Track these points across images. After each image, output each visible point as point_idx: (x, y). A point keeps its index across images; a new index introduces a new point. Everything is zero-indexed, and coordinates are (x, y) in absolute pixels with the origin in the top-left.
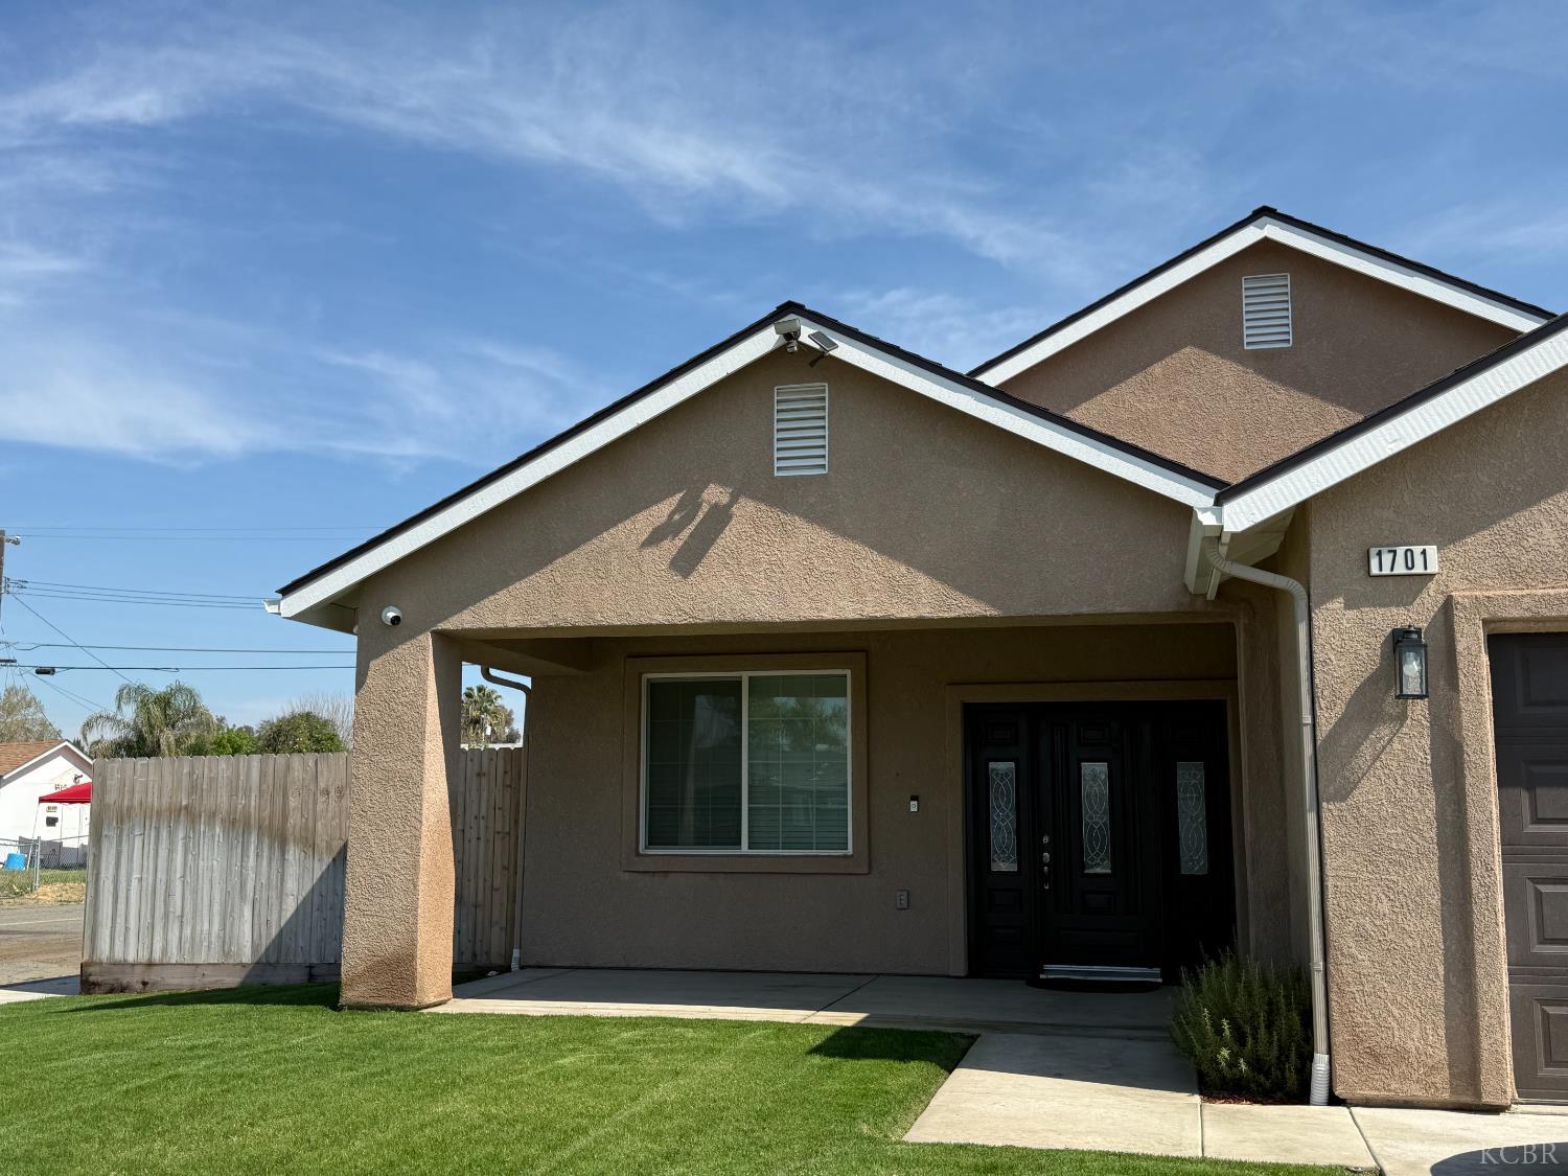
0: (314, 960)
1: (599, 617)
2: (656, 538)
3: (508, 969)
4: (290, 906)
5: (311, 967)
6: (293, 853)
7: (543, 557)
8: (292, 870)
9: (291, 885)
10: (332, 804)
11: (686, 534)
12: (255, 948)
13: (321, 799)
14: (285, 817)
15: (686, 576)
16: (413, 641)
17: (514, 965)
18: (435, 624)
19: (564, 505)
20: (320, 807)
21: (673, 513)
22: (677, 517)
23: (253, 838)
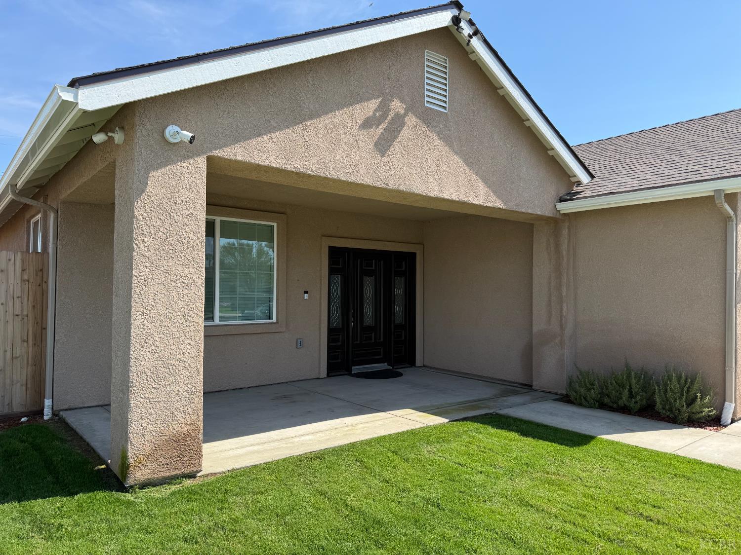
1: (333, 173)
2: (367, 124)
7: (297, 118)
11: (382, 127)
15: (383, 155)
16: (191, 161)
18: (211, 151)
19: (311, 82)
21: (376, 111)
22: (377, 114)
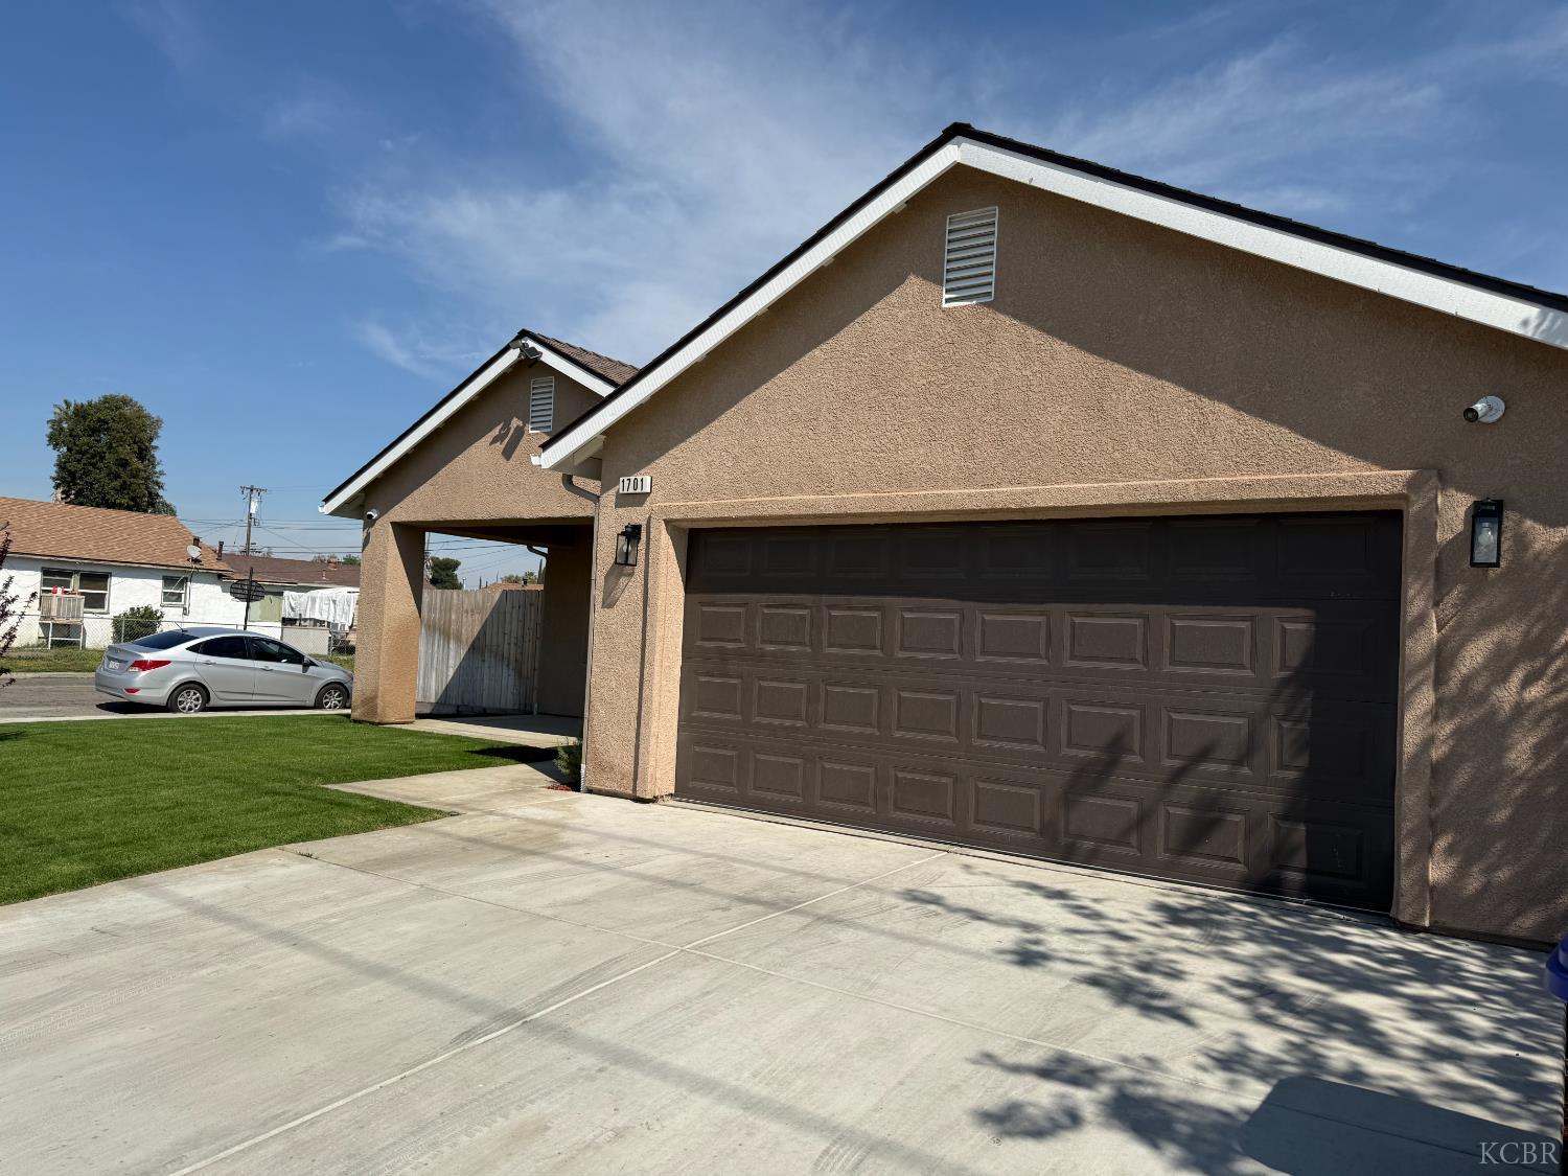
0: (460, 703)
3: (531, 713)
4: (451, 673)
5: (458, 707)
6: (452, 645)
8: (452, 653)
9: (451, 662)
10: (470, 618)
12: (436, 694)
13: (465, 615)
14: (450, 626)
17: (535, 712)
20: (464, 620)
23: (437, 635)
